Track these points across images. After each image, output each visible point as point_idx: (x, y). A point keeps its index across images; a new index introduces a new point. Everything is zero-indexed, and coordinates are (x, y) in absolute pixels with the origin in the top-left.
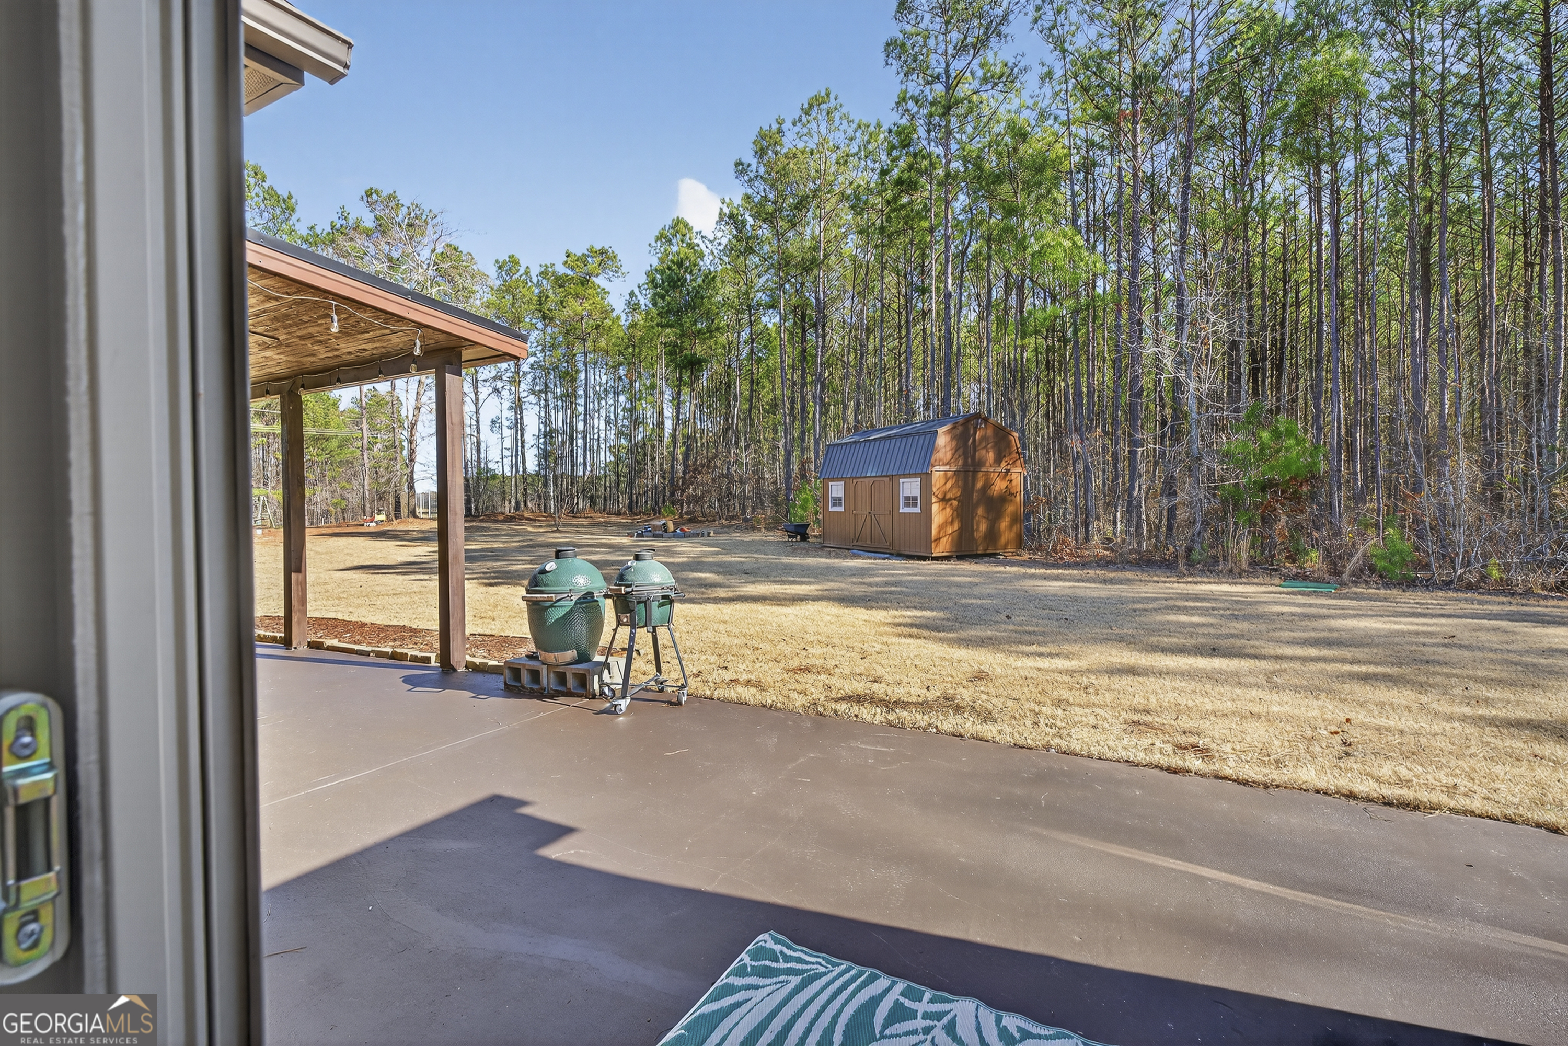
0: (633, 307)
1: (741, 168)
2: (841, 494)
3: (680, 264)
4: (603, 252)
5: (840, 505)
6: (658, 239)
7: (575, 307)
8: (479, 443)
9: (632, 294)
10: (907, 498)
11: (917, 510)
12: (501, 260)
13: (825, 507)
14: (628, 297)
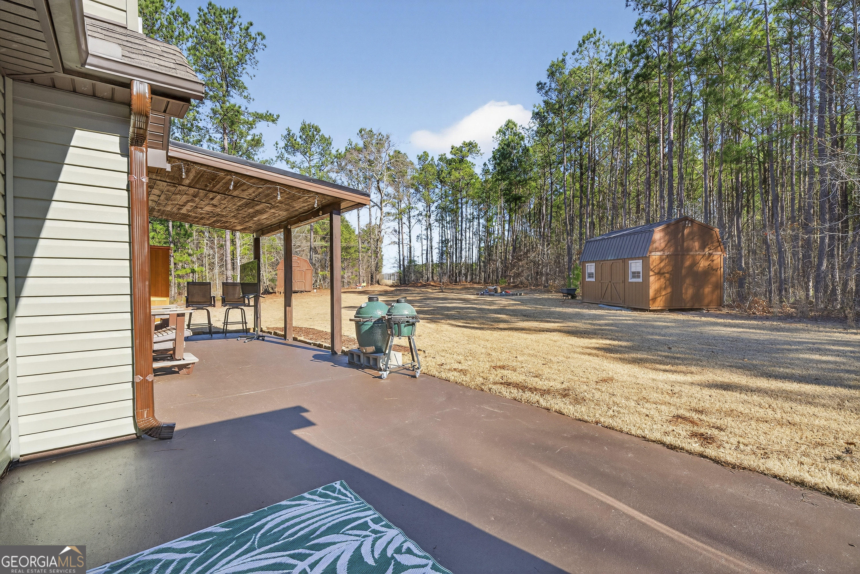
0: (486, 172)
1: (540, 86)
2: (593, 271)
3: (508, 145)
4: (470, 144)
5: (593, 277)
6: (497, 133)
7: (456, 174)
8: (410, 248)
9: (485, 164)
10: (634, 273)
11: (640, 280)
12: (420, 155)
13: (584, 278)
14: (483, 167)
